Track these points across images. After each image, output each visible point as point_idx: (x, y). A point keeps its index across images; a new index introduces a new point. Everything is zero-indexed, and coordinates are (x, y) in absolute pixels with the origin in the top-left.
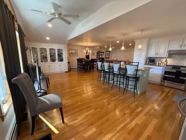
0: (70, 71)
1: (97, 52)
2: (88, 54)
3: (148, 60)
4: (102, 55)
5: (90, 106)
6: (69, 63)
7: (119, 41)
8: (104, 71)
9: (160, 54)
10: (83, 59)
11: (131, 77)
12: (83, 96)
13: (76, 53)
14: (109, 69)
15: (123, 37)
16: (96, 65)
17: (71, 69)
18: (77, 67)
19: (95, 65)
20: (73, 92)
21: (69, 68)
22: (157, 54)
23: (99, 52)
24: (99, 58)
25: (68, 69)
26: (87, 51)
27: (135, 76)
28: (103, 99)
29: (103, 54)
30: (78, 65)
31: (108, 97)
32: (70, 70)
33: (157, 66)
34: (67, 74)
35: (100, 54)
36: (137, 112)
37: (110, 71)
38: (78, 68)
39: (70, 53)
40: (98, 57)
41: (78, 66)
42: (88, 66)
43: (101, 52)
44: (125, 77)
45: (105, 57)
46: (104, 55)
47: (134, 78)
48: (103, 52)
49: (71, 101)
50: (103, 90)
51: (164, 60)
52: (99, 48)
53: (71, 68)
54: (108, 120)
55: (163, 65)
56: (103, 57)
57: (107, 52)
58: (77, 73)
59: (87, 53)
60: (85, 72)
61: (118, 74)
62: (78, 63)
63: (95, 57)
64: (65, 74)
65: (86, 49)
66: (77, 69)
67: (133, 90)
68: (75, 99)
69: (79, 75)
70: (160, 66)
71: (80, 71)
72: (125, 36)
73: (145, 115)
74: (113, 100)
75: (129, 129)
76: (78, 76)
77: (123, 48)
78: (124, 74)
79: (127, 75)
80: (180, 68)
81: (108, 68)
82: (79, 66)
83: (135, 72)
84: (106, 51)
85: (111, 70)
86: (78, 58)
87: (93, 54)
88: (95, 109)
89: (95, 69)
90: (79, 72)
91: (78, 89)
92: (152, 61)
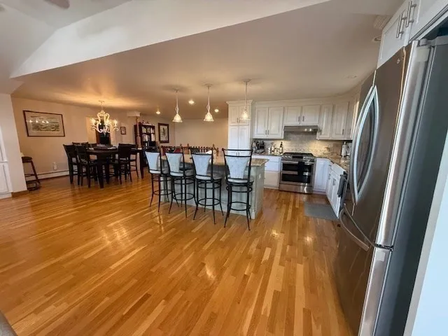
0: (37, 188)
1: (135, 126)
2: (104, 131)
3: (254, 145)
4: (149, 135)
5: (147, 296)
6: (26, 160)
7: (194, 100)
8: (167, 175)
9: (271, 132)
10: (87, 145)
11: (239, 185)
12: (112, 267)
13: (57, 127)
14: (183, 169)
15: (207, 90)
16: (135, 160)
17: (38, 180)
18: (68, 173)
19: (133, 160)
20: (65, 266)
21: (33, 178)
22: (267, 132)
23: (141, 125)
24: (143, 143)
25: (28, 183)
26: (102, 122)
27: (246, 181)
28: (180, 258)
29: (152, 131)
30: (71, 164)
31: (191, 245)
32: (34, 185)
33: (268, 155)
34: (26, 201)
35: (144, 130)
36: (265, 262)
37: (185, 176)
38: (71, 175)
39: (30, 127)
40: (139, 138)
41: (71, 170)
42: (111, 166)
43: (145, 127)
44: (224, 186)
45: (157, 140)
46: (154, 134)
47: (245, 185)
48: (153, 127)
49: (64, 306)
50: (174, 229)
51: (278, 144)
52: (139, 115)
53: (39, 177)
54: (213, 318)
55: (278, 154)
56: (153, 140)
57: (162, 127)
58: (69, 192)
59: (102, 127)
60: (102, 187)
61: (206, 181)
62: (70, 160)
63: (128, 140)
64: (13, 201)
65: (99, 115)
66: (69, 178)
67: (245, 213)
68: (80, 294)
69: (78, 197)
70: (273, 155)
71: (80, 183)
72: (212, 91)
73: (281, 264)
74: (208, 250)
75: (268, 315)
76: (75, 201)
77: (209, 117)
78: (221, 180)
79: (229, 180)
80: (302, 157)
81: (180, 169)
82: (75, 168)
83: (247, 172)
84: (160, 124)
85: (188, 173)
86: (69, 143)
87: (122, 131)
88: (168, 298)
89: (133, 174)
90: (76, 188)
91: (86, 251)
92: (259, 146)
